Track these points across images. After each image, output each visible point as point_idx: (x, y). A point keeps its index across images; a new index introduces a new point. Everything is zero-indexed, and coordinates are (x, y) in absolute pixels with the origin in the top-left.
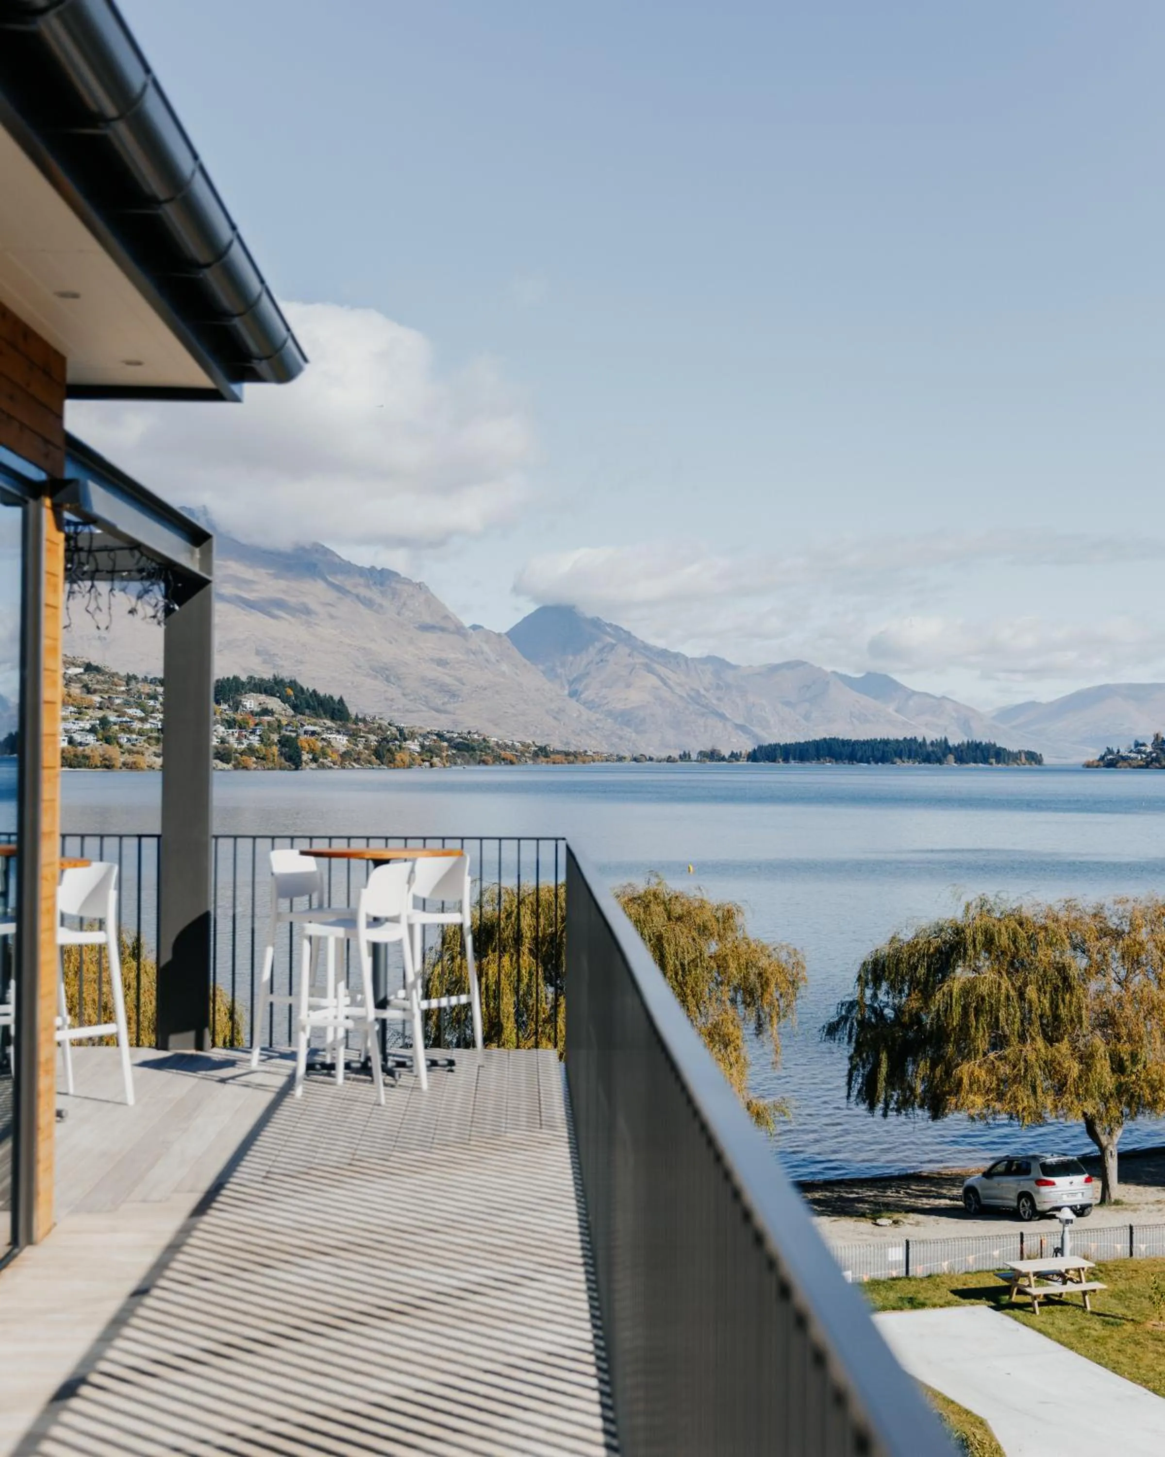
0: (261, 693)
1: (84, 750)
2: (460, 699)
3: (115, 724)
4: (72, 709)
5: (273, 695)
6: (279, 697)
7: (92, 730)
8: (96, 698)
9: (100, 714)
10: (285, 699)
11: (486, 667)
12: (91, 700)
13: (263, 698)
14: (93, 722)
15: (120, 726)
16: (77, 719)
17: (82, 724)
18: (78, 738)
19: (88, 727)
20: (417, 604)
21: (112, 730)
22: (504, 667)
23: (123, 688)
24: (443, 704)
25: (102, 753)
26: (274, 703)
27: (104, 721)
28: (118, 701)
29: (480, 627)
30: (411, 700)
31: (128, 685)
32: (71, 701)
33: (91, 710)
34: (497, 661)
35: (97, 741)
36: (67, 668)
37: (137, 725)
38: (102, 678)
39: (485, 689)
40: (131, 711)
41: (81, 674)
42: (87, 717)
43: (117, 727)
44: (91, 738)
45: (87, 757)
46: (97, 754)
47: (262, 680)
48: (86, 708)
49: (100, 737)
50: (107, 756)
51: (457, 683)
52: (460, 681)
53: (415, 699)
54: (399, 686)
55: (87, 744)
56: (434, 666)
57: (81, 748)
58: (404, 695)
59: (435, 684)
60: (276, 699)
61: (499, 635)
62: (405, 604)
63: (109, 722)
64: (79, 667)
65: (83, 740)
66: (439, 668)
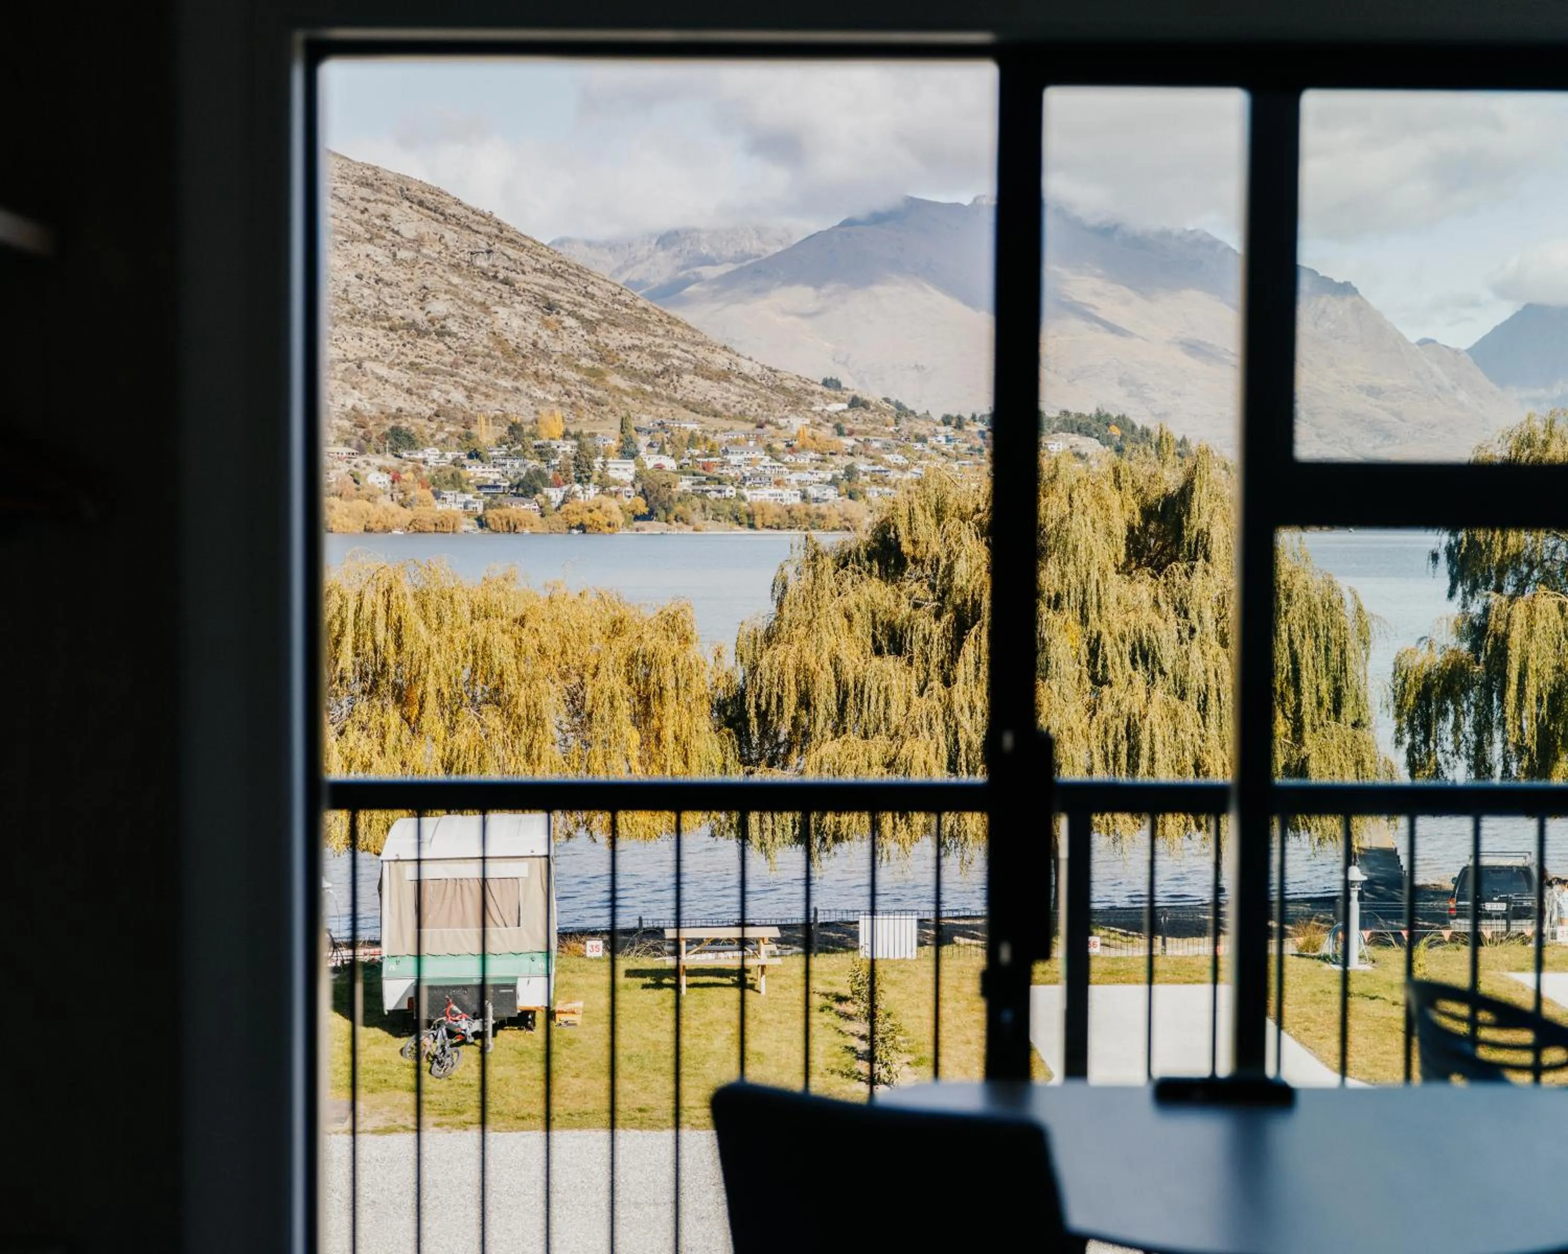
0: (1073, 432)
1: (818, 508)
2: (1397, 441)
3: (865, 474)
4: (812, 455)
5: (1089, 435)
6: (1097, 438)
7: (834, 482)
8: (849, 442)
9: (848, 461)
10: (1106, 441)
11: (1436, 396)
12: (840, 444)
13: (1075, 438)
14: (836, 472)
15: (871, 476)
16: (817, 468)
17: (822, 474)
18: (813, 492)
19: (829, 477)
20: (1340, 313)
21: (860, 482)
22: (1462, 396)
23: (892, 429)
24: (1374, 448)
25: (842, 511)
26: (1089, 445)
27: (850, 472)
28: (876, 445)
29: (1433, 341)
30: (1329, 443)
31: (897, 424)
32: (815, 445)
33: (839, 457)
34: (1454, 388)
35: (839, 496)
36: (827, 404)
37: (894, 475)
38: (870, 416)
39: (1434, 426)
40: (888, 457)
41: (844, 411)
42: (832, 466)
43: (867, 478)
44: (831, 493)
45: (822, 517)
46: (834, 513)
47: (1080, 416)
48: (831, 454)
49: (844, 490)
50: (847, 516)
51: (1395, 419)
52: (1399, 415)
53: (1334, 441)
54: (1312, 425)
55: (826, 500)
56: (1363, 396)
57: (815, 505)
58: (1319, 436)
59: (1363, 420)
60: (1093, 440)
61: (1456, 352)
62: (1324, 312)
63: (857, 472)
64: (844, 401)
65: (820, 495)
66: (1372, 400)
